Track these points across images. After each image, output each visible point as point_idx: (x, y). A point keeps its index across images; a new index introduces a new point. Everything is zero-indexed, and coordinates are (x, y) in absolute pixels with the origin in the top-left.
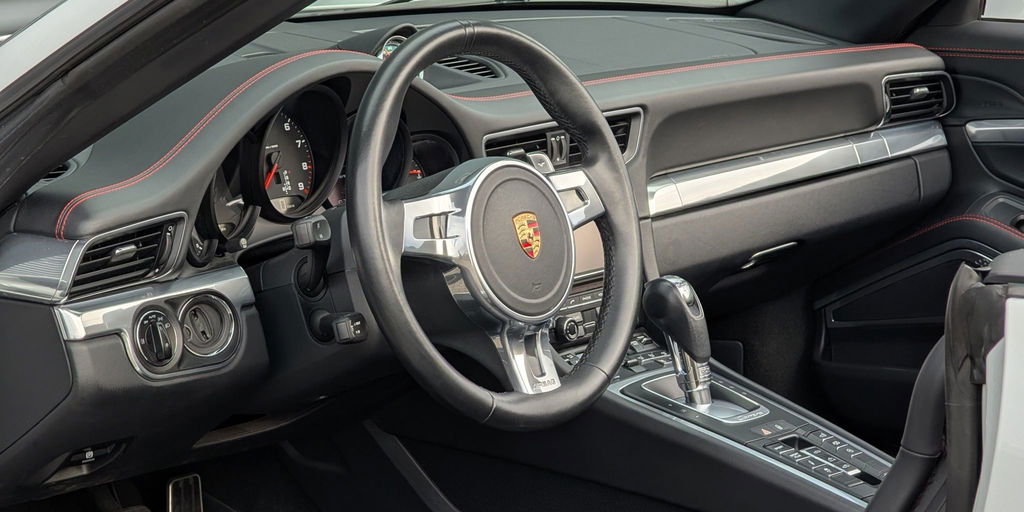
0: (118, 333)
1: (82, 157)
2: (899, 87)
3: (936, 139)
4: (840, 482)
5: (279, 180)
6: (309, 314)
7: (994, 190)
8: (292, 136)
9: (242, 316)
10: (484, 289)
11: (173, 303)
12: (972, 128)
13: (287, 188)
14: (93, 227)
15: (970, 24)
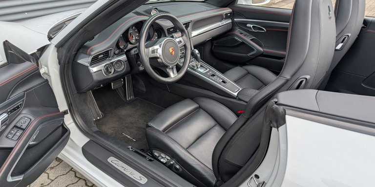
0: (101, 70)
1: (97, 36)
2: (226, 14)
3: (230, 21)
4: (219, 83)
5: (133, 37)
6: (137, 62)
7: (237, 28)
8: (135, 29)
9: (125, 63)
10: (164, 61)
11: (112, 63)
12: (235, 19)
13: (134, 38)
14: (94, 53)
15: (236, 5)
